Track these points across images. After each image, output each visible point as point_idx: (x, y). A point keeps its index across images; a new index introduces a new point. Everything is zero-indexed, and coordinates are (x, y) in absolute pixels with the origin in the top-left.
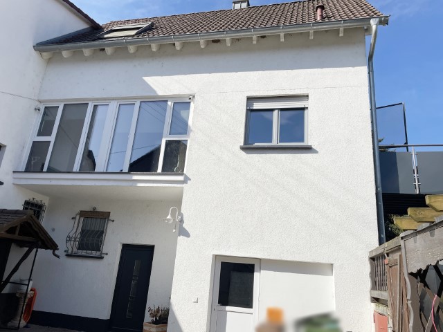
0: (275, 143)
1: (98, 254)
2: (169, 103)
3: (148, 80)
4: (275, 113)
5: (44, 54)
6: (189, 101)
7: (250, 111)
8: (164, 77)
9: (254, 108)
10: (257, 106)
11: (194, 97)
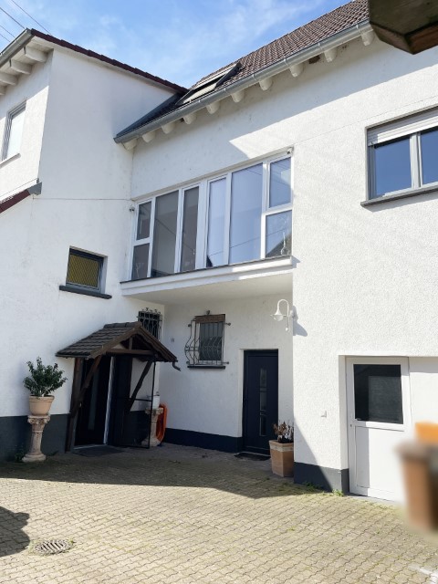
0: (415, 186)
1: (219, 363)
2: (265, 166)
3: (237, 142)
4: (413, 140)
5: (127, 144)
6: (288, 156)
7: (373, 148)
8: (254, 133)
9: (379, 141)
10: (383, 137)
11: (293, 148)
